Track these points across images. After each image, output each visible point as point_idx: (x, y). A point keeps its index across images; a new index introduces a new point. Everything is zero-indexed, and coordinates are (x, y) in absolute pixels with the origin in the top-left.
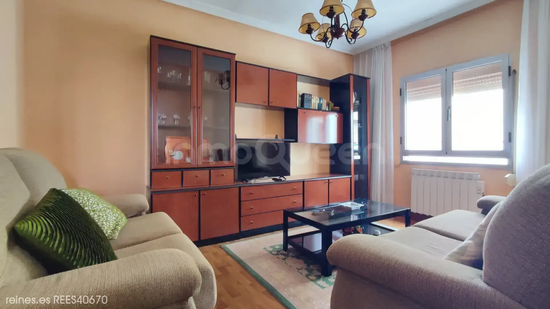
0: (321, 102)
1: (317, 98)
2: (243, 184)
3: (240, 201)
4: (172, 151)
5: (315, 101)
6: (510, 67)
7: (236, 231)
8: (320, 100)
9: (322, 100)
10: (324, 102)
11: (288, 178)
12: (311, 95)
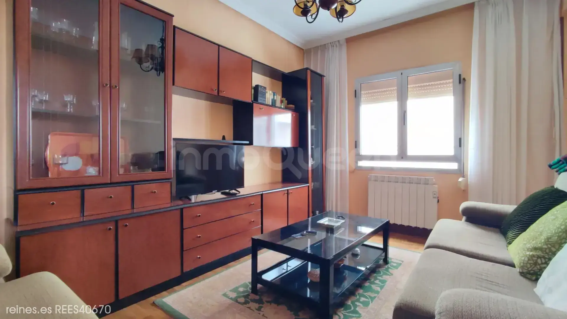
0: (275, 98)
1: (271, 92)
2: (184, 204)
3: (182, 229)
4: (60, 157)
5: (269, 96)
6: (460, 75)
7: (176, 273)
8: (274, 95)
9: (276, 95)
10: (278, 98)
11: (242, 191)
12: (265, 88)
